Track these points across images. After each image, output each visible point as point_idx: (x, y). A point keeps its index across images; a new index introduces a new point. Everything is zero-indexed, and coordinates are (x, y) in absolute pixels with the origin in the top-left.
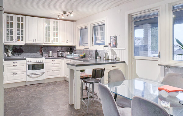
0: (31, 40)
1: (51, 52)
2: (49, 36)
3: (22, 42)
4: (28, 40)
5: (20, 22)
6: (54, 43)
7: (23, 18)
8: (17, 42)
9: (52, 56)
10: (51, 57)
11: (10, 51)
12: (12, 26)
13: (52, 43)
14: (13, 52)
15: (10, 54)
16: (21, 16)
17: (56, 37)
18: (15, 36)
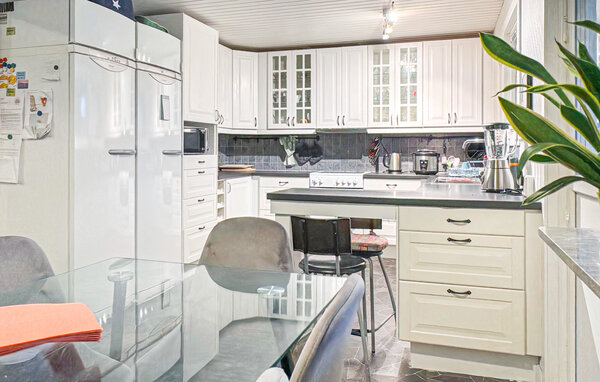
0: (331, 120)
1: (395, 156)
2: (386, 101)
3: (308, 126)
4: (323, 119)
5: (304, 70)
6: (401, 124)
7: (310, 55)
8: (297, 126)
9: (400, 171)
10: (395, 174)
11: (289, 152)
12: (284, 85)
13: (395, 125)
14: (297, 155)
15: (291, 161)
16: (303, 53)
17: (409, 105)
18: (292, 110)
